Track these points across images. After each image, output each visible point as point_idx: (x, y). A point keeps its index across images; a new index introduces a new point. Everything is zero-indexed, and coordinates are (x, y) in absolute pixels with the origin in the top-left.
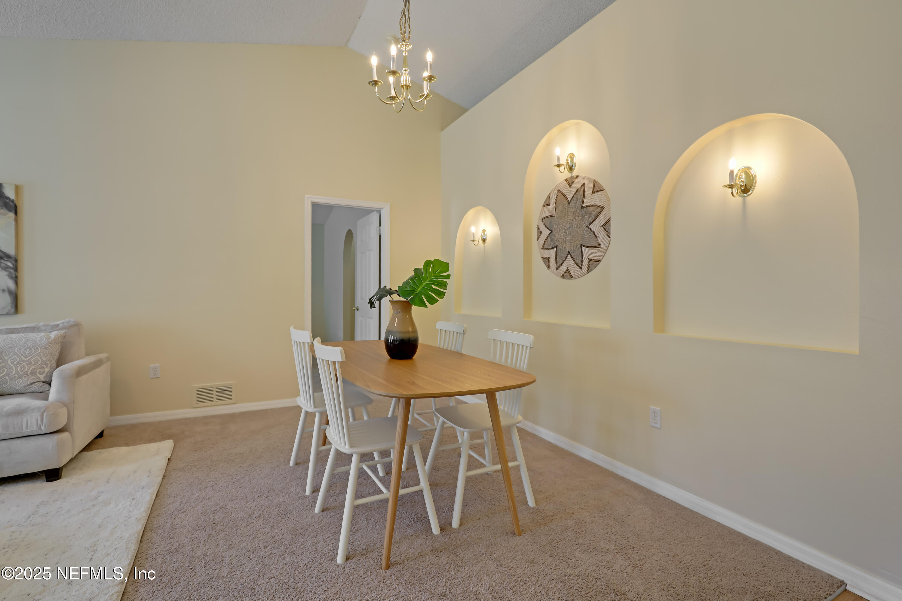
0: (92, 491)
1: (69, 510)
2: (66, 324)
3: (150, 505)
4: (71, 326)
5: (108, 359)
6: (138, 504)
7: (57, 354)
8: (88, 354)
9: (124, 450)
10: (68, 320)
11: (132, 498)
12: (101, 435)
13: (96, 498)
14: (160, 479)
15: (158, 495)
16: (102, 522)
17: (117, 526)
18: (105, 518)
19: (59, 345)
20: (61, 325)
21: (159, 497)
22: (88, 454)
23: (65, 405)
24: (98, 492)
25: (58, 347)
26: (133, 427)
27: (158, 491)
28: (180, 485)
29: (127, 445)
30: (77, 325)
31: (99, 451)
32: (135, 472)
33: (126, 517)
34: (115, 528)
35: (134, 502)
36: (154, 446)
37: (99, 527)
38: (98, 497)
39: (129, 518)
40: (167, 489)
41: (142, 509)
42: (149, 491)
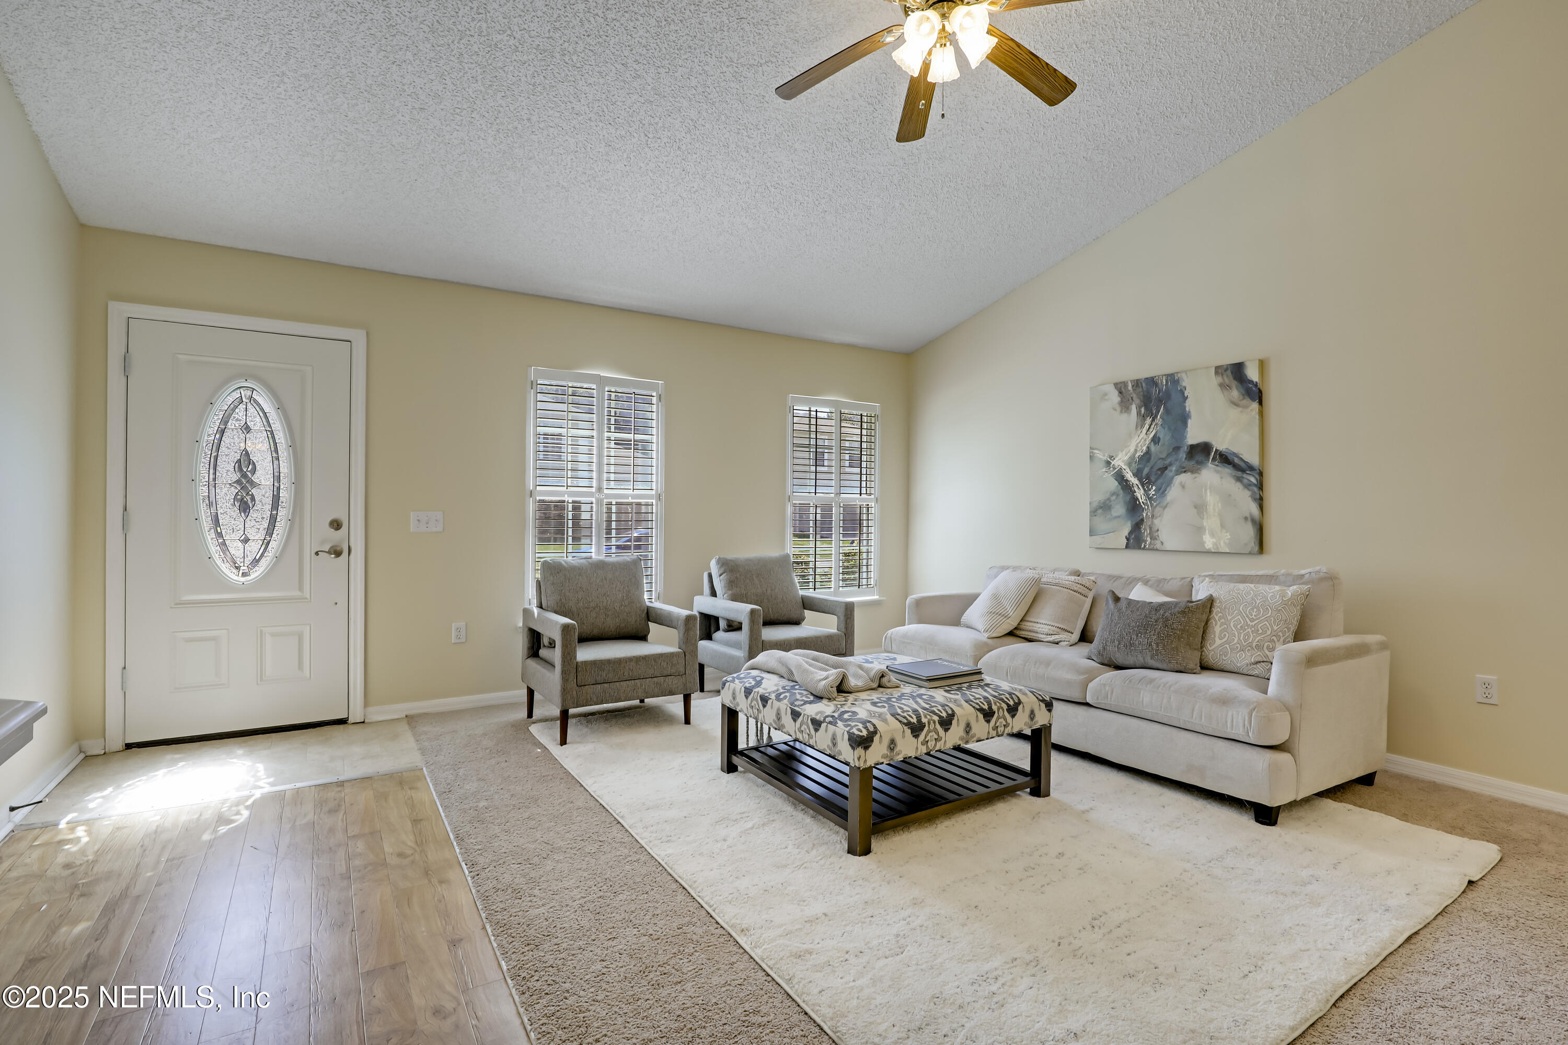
0: (1305, 868)
1: (1259, 881)
2: (1313, 575)
3: (1384, 949)
4: (1322, 579)
5: (1383, 646)
6: (1362, 934)
7: (1295, 622)
8: (1347, 631)
9: (1391, 823)
10: (1318, 568)
11: (1357, 917)
12: (1368, 780)
13: (1304, 884)
14: (1431, 912)
15: (1413, 941)
16: (1291, 928)
17: (1308, 950)
18: (1298, 925)
19: (1299, 608)
20: (1307, 576)
21: (1412, 947)
22: (1329, 804)
23: (1288, 708)
24: (1312, 876)
25: (1296, 613)
26: (1434, 788)
27: (1416, 933)
28: (1470, 949)
29: (1404, 817)
30: (1331, 579)
31: (1351, 807)
32: (1389, 872)
33: (1331, 944)
34: (1305, 951)
35: (1356, 926)
36: (1453, 841)
37: (1283, 934)
38: (1309, 883)
39: (1335, 949)
40: (1437, 940)
41: (1364, 949)
42: (1394, 922)
